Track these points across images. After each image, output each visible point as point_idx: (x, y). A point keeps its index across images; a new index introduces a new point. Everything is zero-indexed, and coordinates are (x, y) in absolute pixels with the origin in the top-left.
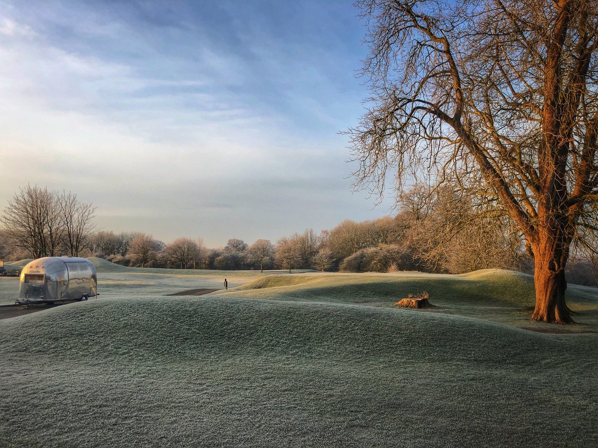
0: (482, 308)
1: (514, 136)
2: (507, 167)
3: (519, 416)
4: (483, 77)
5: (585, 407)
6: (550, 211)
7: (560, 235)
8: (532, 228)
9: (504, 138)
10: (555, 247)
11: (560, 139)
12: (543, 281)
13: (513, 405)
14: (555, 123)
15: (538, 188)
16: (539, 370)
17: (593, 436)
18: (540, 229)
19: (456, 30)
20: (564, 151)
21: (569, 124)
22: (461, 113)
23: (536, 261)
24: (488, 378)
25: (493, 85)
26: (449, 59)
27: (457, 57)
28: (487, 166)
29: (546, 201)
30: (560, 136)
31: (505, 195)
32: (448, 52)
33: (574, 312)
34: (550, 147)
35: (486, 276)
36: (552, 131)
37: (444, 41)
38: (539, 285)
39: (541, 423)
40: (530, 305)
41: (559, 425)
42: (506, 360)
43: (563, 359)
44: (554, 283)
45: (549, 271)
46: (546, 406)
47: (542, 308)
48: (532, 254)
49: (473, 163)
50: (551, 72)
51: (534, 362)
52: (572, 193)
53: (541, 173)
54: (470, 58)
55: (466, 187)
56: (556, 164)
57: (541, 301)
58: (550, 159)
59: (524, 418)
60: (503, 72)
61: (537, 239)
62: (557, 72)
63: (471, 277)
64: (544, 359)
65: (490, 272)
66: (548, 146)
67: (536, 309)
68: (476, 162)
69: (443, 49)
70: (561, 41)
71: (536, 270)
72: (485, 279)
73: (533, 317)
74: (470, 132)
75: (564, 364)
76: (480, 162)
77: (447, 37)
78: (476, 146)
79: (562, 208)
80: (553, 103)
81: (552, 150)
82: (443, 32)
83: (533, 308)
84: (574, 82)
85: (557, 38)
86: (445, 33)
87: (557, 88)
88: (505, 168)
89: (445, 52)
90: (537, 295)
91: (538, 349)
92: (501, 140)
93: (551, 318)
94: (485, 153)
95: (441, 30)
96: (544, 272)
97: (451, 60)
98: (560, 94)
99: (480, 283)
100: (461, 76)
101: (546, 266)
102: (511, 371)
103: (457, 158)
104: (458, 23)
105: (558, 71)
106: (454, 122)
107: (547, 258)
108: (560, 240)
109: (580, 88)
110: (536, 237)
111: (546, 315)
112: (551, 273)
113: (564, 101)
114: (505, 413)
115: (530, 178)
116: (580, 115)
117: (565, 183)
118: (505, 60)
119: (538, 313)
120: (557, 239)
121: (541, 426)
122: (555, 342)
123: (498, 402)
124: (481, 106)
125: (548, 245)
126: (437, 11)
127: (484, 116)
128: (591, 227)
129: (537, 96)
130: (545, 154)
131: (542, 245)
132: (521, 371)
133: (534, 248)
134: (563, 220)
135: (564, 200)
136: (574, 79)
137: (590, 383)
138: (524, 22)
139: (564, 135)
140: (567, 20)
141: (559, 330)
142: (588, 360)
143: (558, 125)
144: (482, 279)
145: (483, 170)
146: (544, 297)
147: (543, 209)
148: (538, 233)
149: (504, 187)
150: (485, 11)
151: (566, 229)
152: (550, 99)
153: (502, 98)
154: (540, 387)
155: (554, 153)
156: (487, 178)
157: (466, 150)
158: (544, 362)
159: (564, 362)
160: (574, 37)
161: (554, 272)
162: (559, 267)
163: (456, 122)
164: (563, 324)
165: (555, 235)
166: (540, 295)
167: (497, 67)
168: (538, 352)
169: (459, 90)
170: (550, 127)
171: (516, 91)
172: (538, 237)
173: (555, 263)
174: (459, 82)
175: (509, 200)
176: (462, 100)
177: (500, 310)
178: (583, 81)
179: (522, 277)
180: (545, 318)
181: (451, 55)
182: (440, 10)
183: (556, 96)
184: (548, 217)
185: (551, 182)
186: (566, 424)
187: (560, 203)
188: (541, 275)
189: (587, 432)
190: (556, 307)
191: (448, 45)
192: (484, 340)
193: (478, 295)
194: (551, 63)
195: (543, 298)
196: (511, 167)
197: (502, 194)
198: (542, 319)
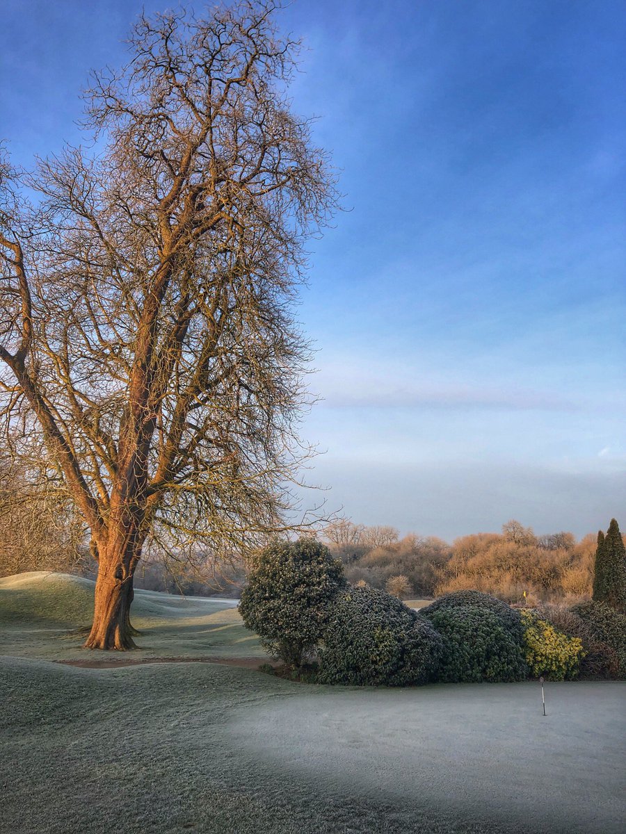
0: (19, 632)
1: (93, 394)
2: (80, 433)
3: (44, 810)
4: (64, 308)
5: (132, 777)
6: (126, 500)
7: (134, 532)
8: (101, 521)
9: (81, 395)
10: (125, 547)
11: (147, 413)
12: (106, 593)
13: (39, 792)
14: (144, 391)
15: (114, 468)
16: (83, 727)
17: (137, 821)
18: (111, 523)
19: (34, 240)
20: (150, 427)
21: (158, 396)
22: (26, 353)
23: (101, 564)
24: (10, 752)
25: (76, 322)
26: (20, 275)
27: (30, 275)
28: (52, 430)
29: (123, 486)
30: (148, 409)
31: (71, 474)
32: (20, 264)
33: (137, 632)
34: (135, 420)
35: (32, 583)
36: (139, 401)
37: (16, 247)
38: (100, 599)
39: (74, 815)
40: (86, 624)
41: (97, 811)
42: (40, 719)
43: (116, 705)
44: (119, 596)
45: (114, 580)
46: (84, 785)
47: (100, 630)
48: (97, 554)
49: (34, 424)
50: (146, 329)
51: (78, 716)
52: (154, 476)
53: (120, 450)
54: (50, 281)
55: (20, 453)
56: (139, 442)
57: (100, 619)
58: (132, 434)
59: (52, 812)
60: (90, 308)
61: (106, 536)
62: (152, 330)
63: (10, 584)
64: (92, 709)
65: (38, 577)
66: (133, 418)
67: (93, 632)
68: (38, 423)
69: (13, 258)
70: (161, 295)
71: (100, 577)
72: (29, 587)
73: (86, 644)
74: (35, 381)
75: (116, 712)
76: (44, 424)
77: (22, 244)
78: (42, 402)
79: (140, 498)
80: (144, 367)
81: (137, 424)
82: (17, 236)
83: (88, 629)
84: (169, 347)
85: (156, 290)
86: (20, 239)
87: (150, 350)
88: (77, 435)
89: (15, 263)
90: (96, 612)
91: (86, 696)
92: (76, 396)
93: (109, 644)
94: (53, 413)
95: (14, 232)
96: (109, 581)
97: (22, 275)
98: (153, 357)
99: (21, 593)
100: (34, 299)
101: (112, 573)
102: (45, 735)
103: (12, 413)
104: (39, 231)
105: (154, 330)
106: (15, 362)
107: (115, 563)
108: (132, 538)
109: (176, 355)
110: (104, 533)
111: (104, 639)
112: (117, 582)
113: (155, 368)
114: (26, 809)
115: (107, 452)
116: (172, 385)
117: (146, 468)
118: (94, 295)
119: (94, 638)
120: (129, 537)
121: (73, 820)
122: (109, 681)
123: (18, 794)
124: (56, 346)
125: (117, 545)
126: (12, 206)
127: (58, 360)
128: (169, 524)
129: (126, 351)
130: (127, 427)
131: (111, 546)
132: (58, 733)
133: (100, 548)
134: (139, 513)
135: (143, 489)
136: (169, 344)
137: (143, 738)
138: (122, 258)
139: (151, 407)
140: (169, 274)
141: (117, 660)
142: (145, 702)
143: (146, 395)
144: (25, 588)
145: (46, 437)
146: (105, 615)
147: (117, 497)
148: (108, 528)
149: (72, 462)
150: (77, 227)
151: (141, 526)
152: (141, 359)
153: (84, 341)
154: (80, 756)
155: (138, 428)
156: (50, 448)
157: (27, 402)
158: (91, 714)
159: (117, 710)
160: (175, 293)
161: (120, 581)
162: (127, 574)
163: (18, 363)
164: (123, 651)
165: (128, 532)
166: (99, 612)
167: (84, 301)
168: (86, 699)
169: (27, 320)
170: (137, 395)
171: (104, 337)
172: (107, 534)
173: (123, 568)
174: (30, 306)
175: (76, 482)
176: (30, 334)
177: (43, 634)
178: (179, 348)
179: (81, 584)
180: (102, 644)
181: (23, 270)
182: (16, 207)
183: (148, 359)
184: (122, 510)
185: (131, 464)
186: (106, 809)
187: (138, 492)
188: (104, 584)
189: (130, 815)
190: (117, 627)
191: (21, 255)
192: (12, 692)
193: (15, 613)
194: (148, 318)
195: (103, 616)
196: (84, 435)
197: (68, 472)
198: (97, 646)
